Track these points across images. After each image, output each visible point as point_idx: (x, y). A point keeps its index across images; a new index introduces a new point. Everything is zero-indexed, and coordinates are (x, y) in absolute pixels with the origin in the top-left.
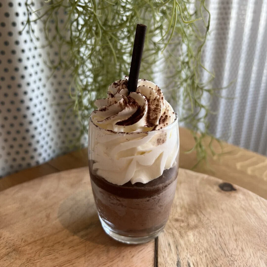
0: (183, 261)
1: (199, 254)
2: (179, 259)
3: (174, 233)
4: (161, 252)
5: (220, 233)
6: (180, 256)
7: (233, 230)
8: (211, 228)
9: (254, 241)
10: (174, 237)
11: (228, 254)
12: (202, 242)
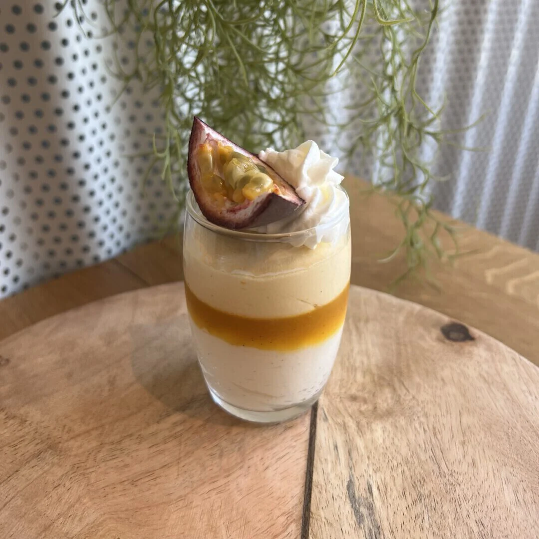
0: (360, 481)
1: (390, 467)
2: (351, 476)
3: (346, 425)
4: (319, 461)
5: (434, 428)
6: (355, 471)
7: (461, 422)
8: (418, 417)
9: (499, 447)
10: (345, 433)
11: (446, 471)
12: (399, 445)
